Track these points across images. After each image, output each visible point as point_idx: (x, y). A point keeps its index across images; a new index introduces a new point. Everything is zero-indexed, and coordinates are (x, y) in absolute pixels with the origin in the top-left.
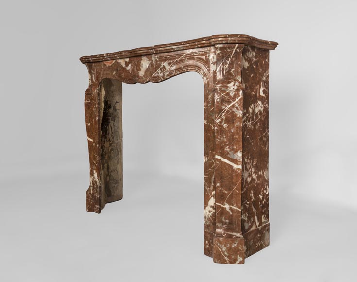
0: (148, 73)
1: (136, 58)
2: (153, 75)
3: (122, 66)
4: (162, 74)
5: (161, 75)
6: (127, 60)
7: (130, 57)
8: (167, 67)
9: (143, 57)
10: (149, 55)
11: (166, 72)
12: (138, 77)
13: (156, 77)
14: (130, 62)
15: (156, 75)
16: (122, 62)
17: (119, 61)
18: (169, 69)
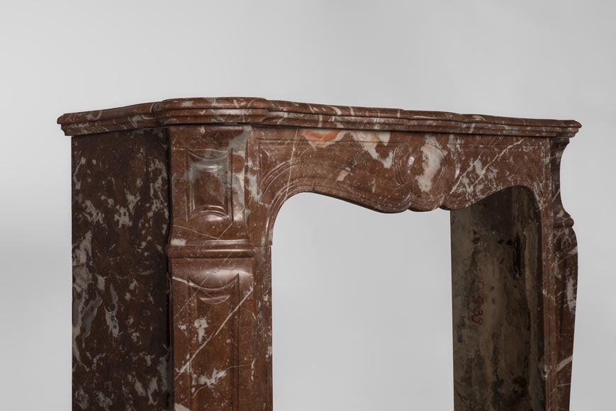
0: (442, 183)
1: (409, 138)
2: (454, 189)
3: (367, 153)
4: (472, 187)
5: (470, 190)
6: (385, 138)
7: (392, 132)
8: (481, 173)
9: (427, 136)
10: (443, 133)
11: (480, 183)
12: (417, 192)
13: (460, 195)
14: (392, 144)
15: (460, 190)
16: (368, 142)
17: (360, 137)
18: (486, 176)
